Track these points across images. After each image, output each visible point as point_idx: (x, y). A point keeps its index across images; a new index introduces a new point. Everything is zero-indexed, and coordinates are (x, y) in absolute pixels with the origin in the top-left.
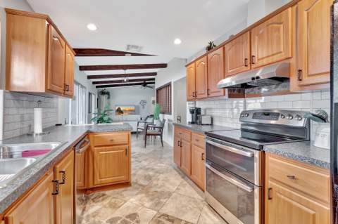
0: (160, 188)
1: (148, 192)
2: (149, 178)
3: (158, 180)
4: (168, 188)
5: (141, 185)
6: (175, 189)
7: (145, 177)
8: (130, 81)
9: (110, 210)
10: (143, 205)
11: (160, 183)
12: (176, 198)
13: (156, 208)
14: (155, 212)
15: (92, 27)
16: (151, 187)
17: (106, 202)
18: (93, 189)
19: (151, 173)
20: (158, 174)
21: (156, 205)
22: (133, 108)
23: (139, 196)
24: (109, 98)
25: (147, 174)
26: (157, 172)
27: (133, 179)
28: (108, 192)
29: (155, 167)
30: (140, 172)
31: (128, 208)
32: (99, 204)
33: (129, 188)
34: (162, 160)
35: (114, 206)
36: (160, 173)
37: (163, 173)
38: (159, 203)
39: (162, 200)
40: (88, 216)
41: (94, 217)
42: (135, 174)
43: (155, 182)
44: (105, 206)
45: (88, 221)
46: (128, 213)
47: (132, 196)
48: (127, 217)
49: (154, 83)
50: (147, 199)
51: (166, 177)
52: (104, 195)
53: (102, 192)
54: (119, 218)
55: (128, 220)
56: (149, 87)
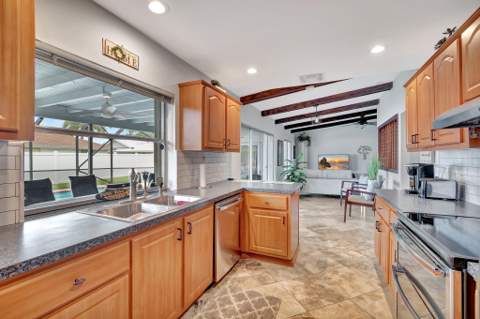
0: (330, 284)
1: (311, 283)
2: (323, 266)
3: (336, 272)
4: (344, 290)
5: (306, 270)
6: (353, 295)
7: (319, 262)
8: (324, 120)
9: (255, 282)
10: (294, 295)
11: (336, 278)
12: (346, 308)
13: (309, 306)
14: (303, 310)
15: (252, 71)
16: (318, 278)
17: (257, 273)
18: (252, 255)
19: (330, 260)
20: (340, 265)
21: (311, 303)
22: (346, 159)
23: (296, 283)
24: (309, 145)
25: (324, 259)
26: (340, 262)
27: (300, 259)
28: (265, 264)
29: (342, 254)
30: (317, 253)
31: (276, 289)
32: (250, 272)
33: (289, 268)
34: (362, 247)
35: (262, 281)
36: (345, 265)
37: (349, 267)
38: (317, 302)
39: (323, 301)
40: (235, 279)
41: (239, 282)
42: (306, 254)
43: (329, 275)
44: (253, 277)
45: (232, 282)
46: (271, 294)
47: (288, 278)
48: (267, 298)
49: (375, 117)
50: (302, 290)
51: (351, 274)
52: (259, 265)
53: (259, 261)
54: (259, 295)
55: (267, 301)
56: (371, 124)
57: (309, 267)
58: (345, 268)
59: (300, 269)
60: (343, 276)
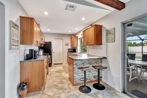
57: (65, 81)
58: (55, 84)
59: (67, 79)
60: (55, 81)
